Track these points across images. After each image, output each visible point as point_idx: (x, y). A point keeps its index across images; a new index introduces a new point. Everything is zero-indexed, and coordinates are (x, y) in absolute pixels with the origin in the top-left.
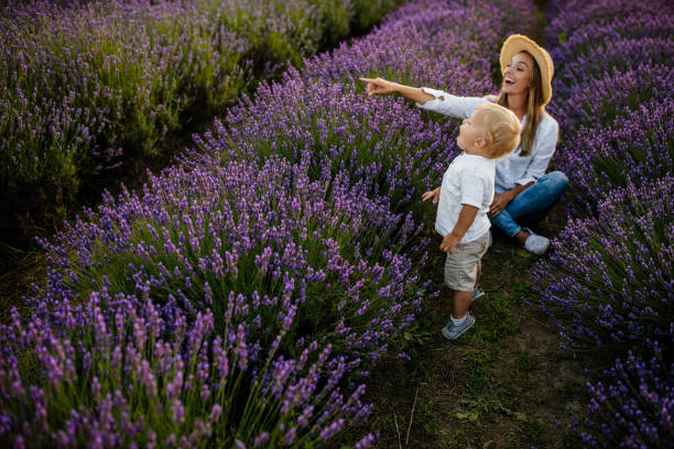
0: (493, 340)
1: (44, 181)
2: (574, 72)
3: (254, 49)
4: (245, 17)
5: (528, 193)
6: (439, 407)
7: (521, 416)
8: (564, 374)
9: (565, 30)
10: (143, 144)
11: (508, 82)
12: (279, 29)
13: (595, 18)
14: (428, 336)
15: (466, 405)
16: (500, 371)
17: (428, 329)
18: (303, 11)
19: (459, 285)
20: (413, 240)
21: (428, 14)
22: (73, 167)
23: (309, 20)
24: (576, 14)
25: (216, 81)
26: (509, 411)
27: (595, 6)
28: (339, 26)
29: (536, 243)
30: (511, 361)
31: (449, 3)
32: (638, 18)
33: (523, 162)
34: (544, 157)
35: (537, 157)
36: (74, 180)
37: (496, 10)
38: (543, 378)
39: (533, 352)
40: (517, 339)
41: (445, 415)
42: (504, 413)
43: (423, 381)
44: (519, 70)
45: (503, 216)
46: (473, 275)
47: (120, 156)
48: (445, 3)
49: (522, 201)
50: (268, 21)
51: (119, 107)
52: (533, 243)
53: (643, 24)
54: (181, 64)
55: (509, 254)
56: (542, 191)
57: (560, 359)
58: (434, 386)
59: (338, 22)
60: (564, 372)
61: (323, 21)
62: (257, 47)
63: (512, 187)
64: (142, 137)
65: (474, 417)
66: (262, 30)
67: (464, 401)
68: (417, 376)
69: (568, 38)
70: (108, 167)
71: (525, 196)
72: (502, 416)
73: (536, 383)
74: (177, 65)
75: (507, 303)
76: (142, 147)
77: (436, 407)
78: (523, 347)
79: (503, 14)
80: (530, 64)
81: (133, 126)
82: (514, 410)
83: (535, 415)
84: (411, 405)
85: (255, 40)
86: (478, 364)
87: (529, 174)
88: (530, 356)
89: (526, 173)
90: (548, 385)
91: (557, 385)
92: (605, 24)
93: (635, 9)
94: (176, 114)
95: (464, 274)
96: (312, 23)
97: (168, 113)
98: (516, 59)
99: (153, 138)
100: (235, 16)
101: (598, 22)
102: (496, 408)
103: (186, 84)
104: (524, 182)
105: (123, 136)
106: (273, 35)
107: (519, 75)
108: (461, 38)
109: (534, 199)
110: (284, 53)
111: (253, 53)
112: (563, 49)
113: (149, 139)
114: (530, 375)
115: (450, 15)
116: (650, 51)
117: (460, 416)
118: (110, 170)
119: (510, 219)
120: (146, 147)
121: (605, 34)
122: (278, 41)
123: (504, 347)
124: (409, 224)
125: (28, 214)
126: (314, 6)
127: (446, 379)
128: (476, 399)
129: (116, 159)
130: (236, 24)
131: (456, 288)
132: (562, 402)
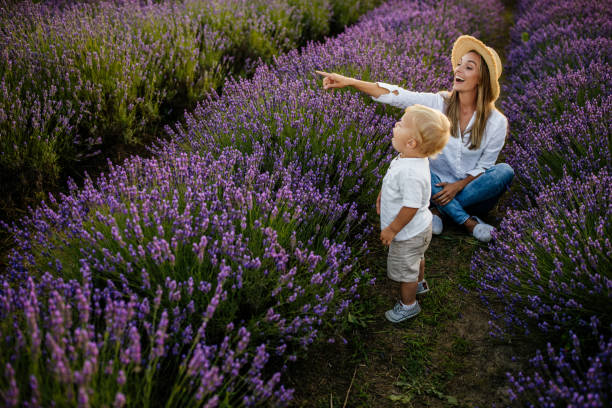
0: (433, 325)
1: (26, 167)
2: (531, 69)
3: (236, 46)
4: (228, 17)
5: (476, 183)
6: (374, 388)
7: (452, 400)
8: (498, 358)
9: (528, 29)
10: (124, 133)
11: (458, 80)
12: (259, 27)
13: (556, 18)
14: (372, 319)
15: (400, 387)
16: (436, 354)
17: (372, 313)
18: (284, 12)
19: (402, 277)
20: (357, 228)
21: (398, 14)
22: (54, 156)
23: (290, 20)
24: (539, 15)
25: (197, 76)
26: (440, 394)
27: (557, 7)
28: (319, 26)
29: (483, 231)
30: (448, 345)
31: (420, 4)
32: (596, 19)
33: (474, 155)
34: (493, 151)
35: (488, 150)
36: (55, 167)
37: (464, 11)
38: (478, 362)
39: (470, 337)
40: (457, 324)
41: (379, 397)
42: (436, 396)
43: (362, 362)
44: (468, 68)
45: (452, 205)
46: (416, 267)
47: (100, 145)
48: (415, 4)
49: (470, 191)
50: (250, 21)
51: (100, 100)
52: (480, 231)
53: (600, 24)
54: (163, 61)
55: (458, 241)
56: (488, 182)
57: (496, 344)
58: (372, 367)
59: (318, 22)
60: (499, 357)
61: (303, 21)
62: (239, 44)
63: (463, 177)
64: (123, 127)
65: (407, 399)
66: (244, 30)
67: (398, 384)
68: (357, 358)
69: (529, 37)
70: (88, 155)
71: (473, 186)
72: (433, 400)
73: (470, 367)
74: (159, 61)
75: (450, 288)
76: (123, 137)
77: (372, 389)
78: (462, 332)
79: (470, 15)
80: (479, 64)
81: (115, 117)
82: (446, 393)
83: (467, 399)
84: (347, 385)
85: (237, 39)
86: (416, 348)
87: (480, 166)
88: (467, 340)
89: (477, 165)
90: (482, 369)
91: (491, 369)
92: (564, 24)
93: (594, 10)
94: (156, 107)
95: (407, 266)
96: (292, 22)
97: (149, 105)
98: (466, 58)
99: (133, 128)
100: (219, 16)
101: (558, 23)
102: (428, 391)
103: (168, 78)
104: (474, 173)
105: (105, 127)
106: (255, 34)
107: (468, 74)
108: (426, 37)
109: (481, 189)
110: (264, 50)
111: (235, 50)
112: (524, 48)
113: (128, 130)
114: (465, 359)
115: (418, 15)
116: (603, 49)
117: (394, 398)
118: (91, 158)
119: (460, 208)
120: (126, 136)
121: (563, 34)
122: (258, 39)
123: (444, 331)
124: (353, 214)
125: (10, 199)
126: (294, 7)
127: (384, 361)
128: (411, 382)
129: (96, 147)
130: (220, 24)
131: (399, 280)
132: (493, 387)
